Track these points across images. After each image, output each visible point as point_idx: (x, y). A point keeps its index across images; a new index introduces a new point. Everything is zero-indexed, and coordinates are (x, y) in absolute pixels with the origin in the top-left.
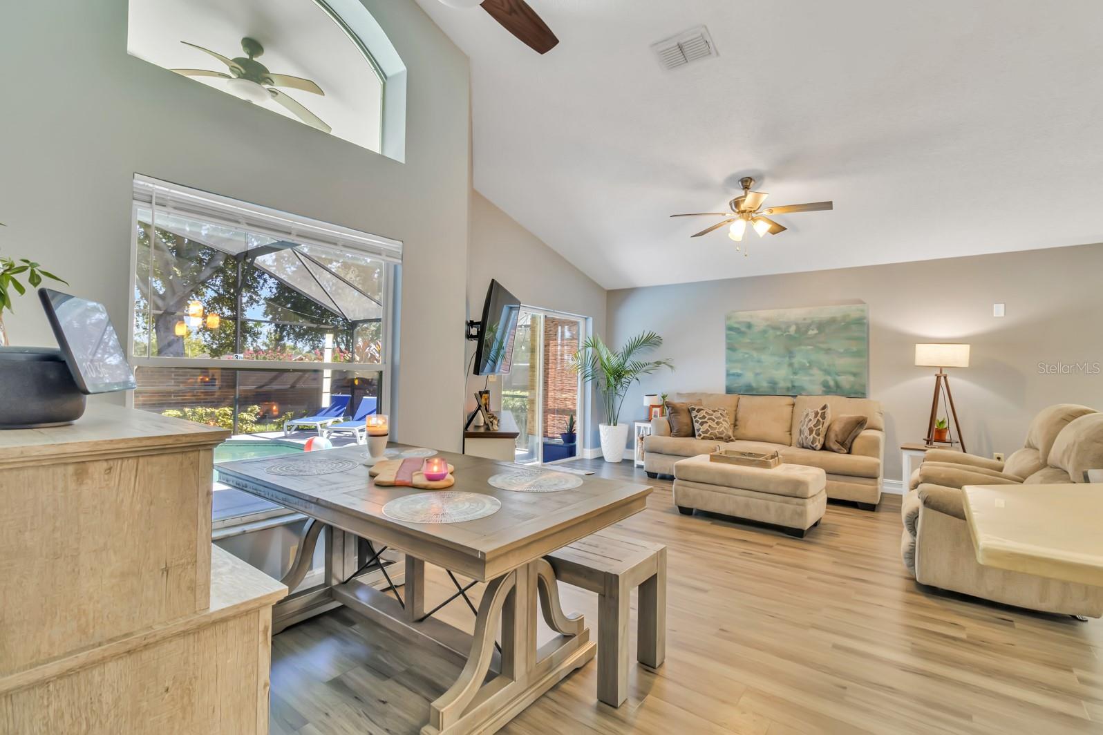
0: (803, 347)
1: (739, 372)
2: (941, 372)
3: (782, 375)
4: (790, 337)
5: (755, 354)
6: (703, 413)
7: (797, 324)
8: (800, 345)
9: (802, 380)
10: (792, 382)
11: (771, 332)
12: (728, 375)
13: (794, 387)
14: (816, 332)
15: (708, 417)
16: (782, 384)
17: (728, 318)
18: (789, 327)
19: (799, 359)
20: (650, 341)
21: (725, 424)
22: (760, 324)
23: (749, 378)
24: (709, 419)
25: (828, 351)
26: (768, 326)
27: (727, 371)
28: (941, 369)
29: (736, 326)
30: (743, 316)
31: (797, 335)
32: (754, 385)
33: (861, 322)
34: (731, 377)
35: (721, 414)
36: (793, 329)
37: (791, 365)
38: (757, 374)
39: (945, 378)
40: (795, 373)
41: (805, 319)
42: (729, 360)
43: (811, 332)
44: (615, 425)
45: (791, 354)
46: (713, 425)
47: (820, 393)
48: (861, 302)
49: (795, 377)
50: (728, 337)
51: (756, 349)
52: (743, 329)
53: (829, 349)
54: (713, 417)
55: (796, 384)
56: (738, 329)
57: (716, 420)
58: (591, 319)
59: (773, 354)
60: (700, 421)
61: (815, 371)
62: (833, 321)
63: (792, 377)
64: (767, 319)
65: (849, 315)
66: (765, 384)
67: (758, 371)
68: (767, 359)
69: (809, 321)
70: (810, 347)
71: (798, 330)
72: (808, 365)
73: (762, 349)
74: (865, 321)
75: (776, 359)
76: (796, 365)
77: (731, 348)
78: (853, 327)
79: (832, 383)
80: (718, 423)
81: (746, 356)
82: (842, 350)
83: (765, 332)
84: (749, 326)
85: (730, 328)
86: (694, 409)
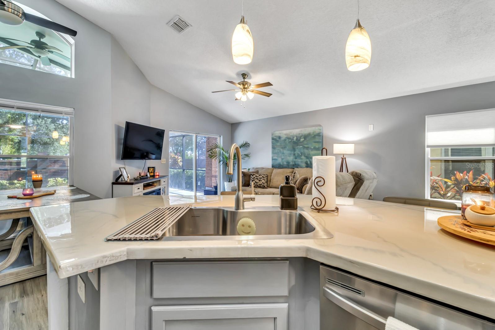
0: (299, 147)
1: (276, 158)
2: (343, 157)
3: (291, 159)
4: (294, 143)
5: (281, 150)
6: (254, 176)
7: (296, 136)
8: (298, 145)
9: (299, 161)
10: (295, 162)
11: (287, 140)
12: (273, 159)
13: (295, 164)
14: (303, 139)
15: (256, 178)
16: (291, 163)
17: (272, 135)
18: (294, 138)
19: (297, 152)
20: (246, 145)
21: (263, 181)
22: (284, 137)
23: (279, 161)
24: (256, 179)
25: (307, 148)
26: (286, 137)
27: (272, 158)
28: (344, 155)
29: (275, 138)
30: (277, 133)
31: (296, 141)
32: (281, 164)
33: (319, 135)
34: (274, 161)
35: (263, 177)
36: (295, 138)
37: (294, 154)
38: (282, 159)
39: (345, 159)
40: (296, 158)
41: (299, 134)
42: (273, 153)
43: (302, 140)
44: (231, 182)
45: (294, 150)
46: (257, 181)
47: (305, 167)
48: (320, 126)
49: (296, 160)
50: (273, 143)
51: (282, 148)
52: (278, 139)
53: (308, 147)
54: (258, 178)
55: (296, 163)
56: (276, 139)
57: (259, 179)
58: (222, 137)
59: (288, 150)
60: (252, 179)
61: (303, 157)
62: (309, 135)
63: (294, 160)
64: (286, 134)
65: (315, 132)
66: (285, 163)
67: (283, 157)
68: (286, 152)
69: (301, 135)
70: (301, 146)
71: (297, 139)
72: (300, 154)
73: (284, 148)
74: (321, 134)
75: (289, 152)
76: (296, 155)
77: (273, 148)
78: (317, 137)
79: (309, 162)
80: (259, 181)
81: (279, 151)
82: (312, 148)
83: (285, 140)
84: (280, 137)
85: (273, 139)
86: (251, 174)
